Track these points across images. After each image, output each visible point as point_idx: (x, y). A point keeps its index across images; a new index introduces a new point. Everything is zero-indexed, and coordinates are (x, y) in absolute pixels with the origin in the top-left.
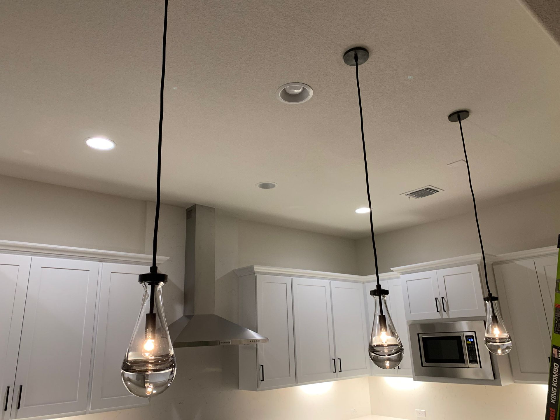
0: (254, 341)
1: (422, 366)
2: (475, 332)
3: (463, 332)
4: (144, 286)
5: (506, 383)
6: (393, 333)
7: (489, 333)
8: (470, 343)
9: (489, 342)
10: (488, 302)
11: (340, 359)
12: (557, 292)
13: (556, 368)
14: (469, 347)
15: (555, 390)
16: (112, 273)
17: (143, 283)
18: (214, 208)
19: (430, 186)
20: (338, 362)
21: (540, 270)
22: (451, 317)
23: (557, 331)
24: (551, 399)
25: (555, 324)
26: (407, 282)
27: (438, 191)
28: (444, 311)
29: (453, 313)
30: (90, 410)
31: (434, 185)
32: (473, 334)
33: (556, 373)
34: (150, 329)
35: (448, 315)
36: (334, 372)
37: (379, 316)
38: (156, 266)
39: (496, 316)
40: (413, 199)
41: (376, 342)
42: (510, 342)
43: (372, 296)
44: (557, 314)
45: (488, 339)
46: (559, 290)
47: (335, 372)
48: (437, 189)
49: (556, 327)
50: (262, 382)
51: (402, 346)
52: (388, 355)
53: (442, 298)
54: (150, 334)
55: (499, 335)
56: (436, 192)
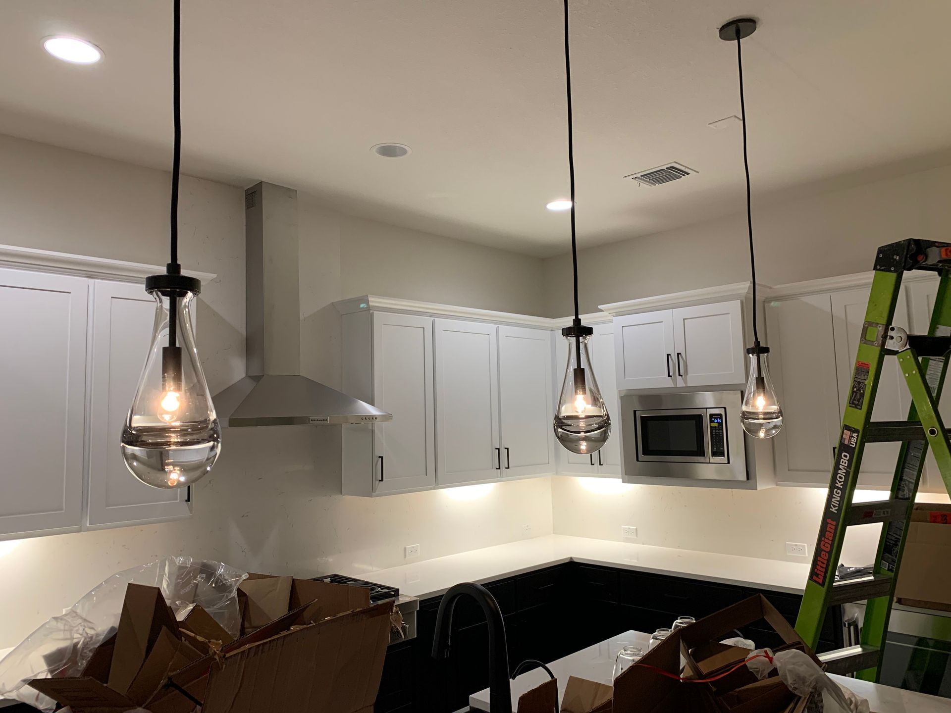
0: (368, 419)
1: (638, 460)
2: (725, 408)
3: (707, 408)
4: (156, 299)
5: (764, 485)
6: (596, 399)
7: (748, 405)
8: (716, 425)
9: (747, 419)
10: (753, 355)
11: (508, 449)
12: (863, 342)
13: (845, 460)
14: (714, 431)
15: (838, 494)
16: (113, 299)
17: (154, 293)
18: (296, 191)
19: (675, 162)
20: (504, 453)
21: (839, 312)
22: (689, 385)
23: (853, 403)
24: (832, 505)
25: (853, 392)
26: (624, 328)
27: (688, 174)
28: (680, 375)
29: (694, 378)
30: (88, 525)
31: (682, 162)
32: (722, 411)
33: (843, 467)
34: (171, 374)
35: (685, 382)
36: (497, 469)
37: (575, 370)
38: (178, 263)
39: (763, 378)
40: (645, 186)
41: (565, 411)
42: (781, 418)
43: (564, 338)
44: (857, 378)
45: (746, 413)
46: (865, 339)
47: (499, 468)
48: (687, 170)
49: (853, 398)
50: (381, 482)
51: (608, 419)
52: (586, 432)
53: (678, 354)
54: (172, 383)
55: (765, 407)
56: (684, 175)
